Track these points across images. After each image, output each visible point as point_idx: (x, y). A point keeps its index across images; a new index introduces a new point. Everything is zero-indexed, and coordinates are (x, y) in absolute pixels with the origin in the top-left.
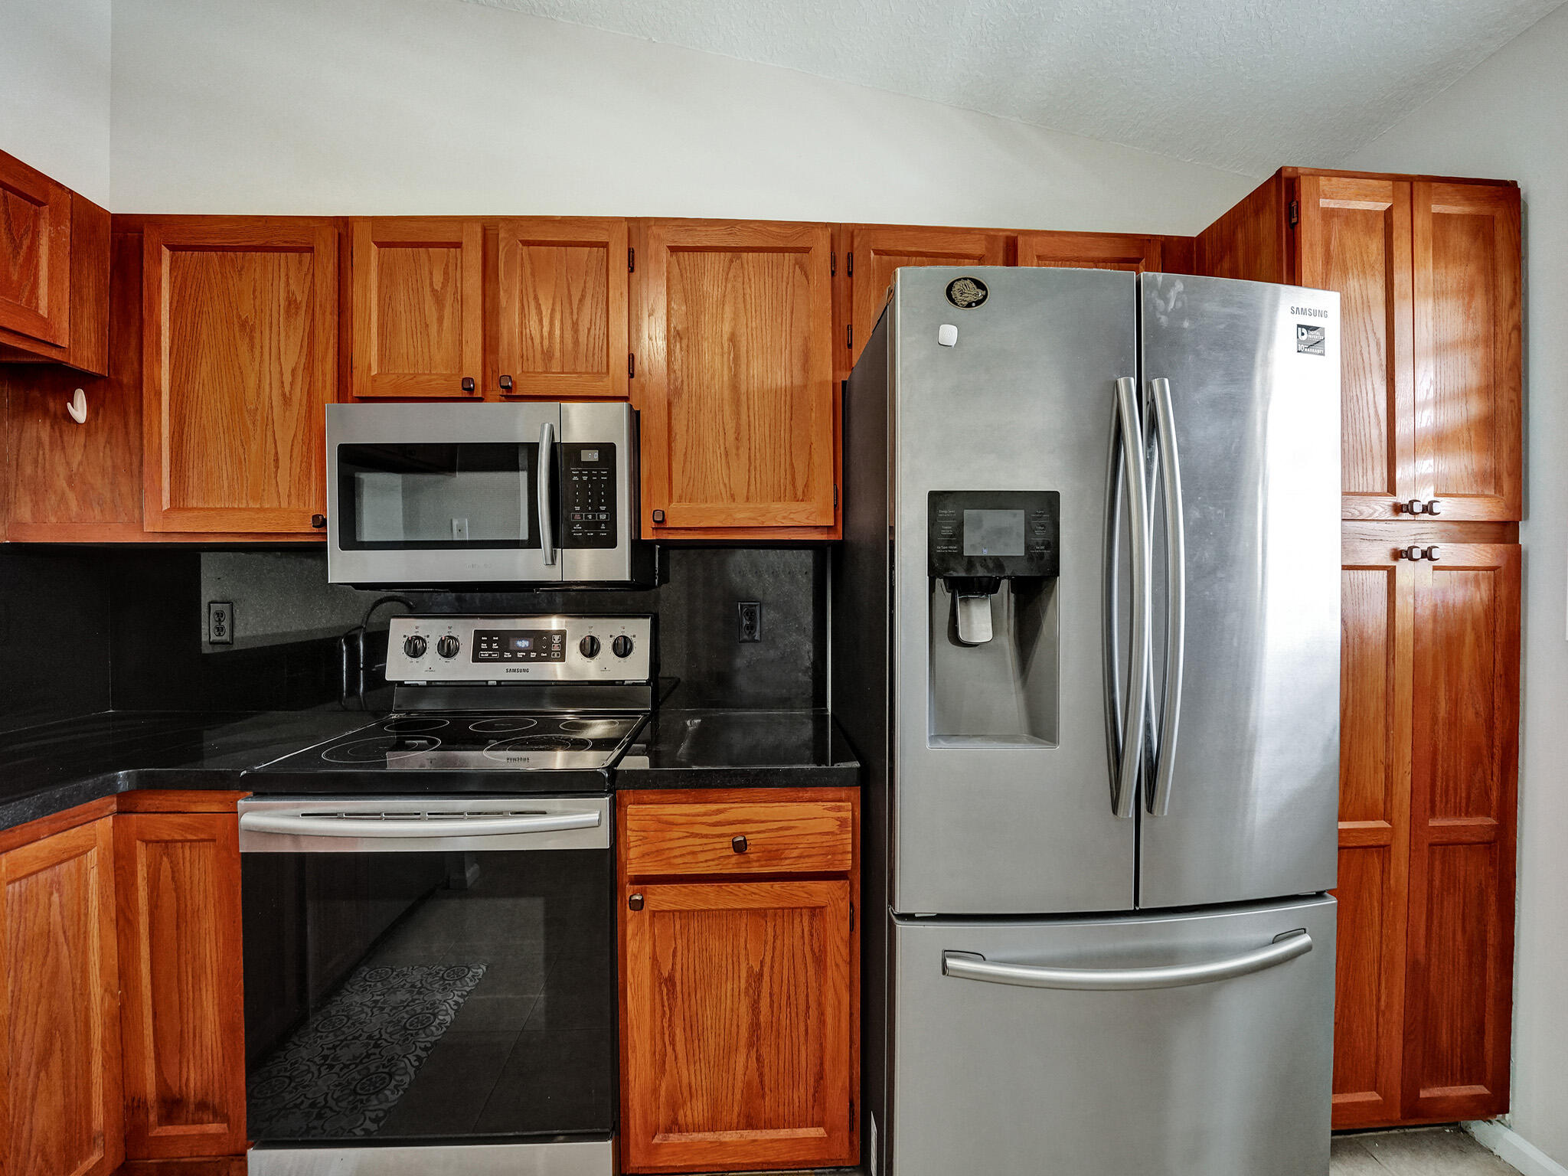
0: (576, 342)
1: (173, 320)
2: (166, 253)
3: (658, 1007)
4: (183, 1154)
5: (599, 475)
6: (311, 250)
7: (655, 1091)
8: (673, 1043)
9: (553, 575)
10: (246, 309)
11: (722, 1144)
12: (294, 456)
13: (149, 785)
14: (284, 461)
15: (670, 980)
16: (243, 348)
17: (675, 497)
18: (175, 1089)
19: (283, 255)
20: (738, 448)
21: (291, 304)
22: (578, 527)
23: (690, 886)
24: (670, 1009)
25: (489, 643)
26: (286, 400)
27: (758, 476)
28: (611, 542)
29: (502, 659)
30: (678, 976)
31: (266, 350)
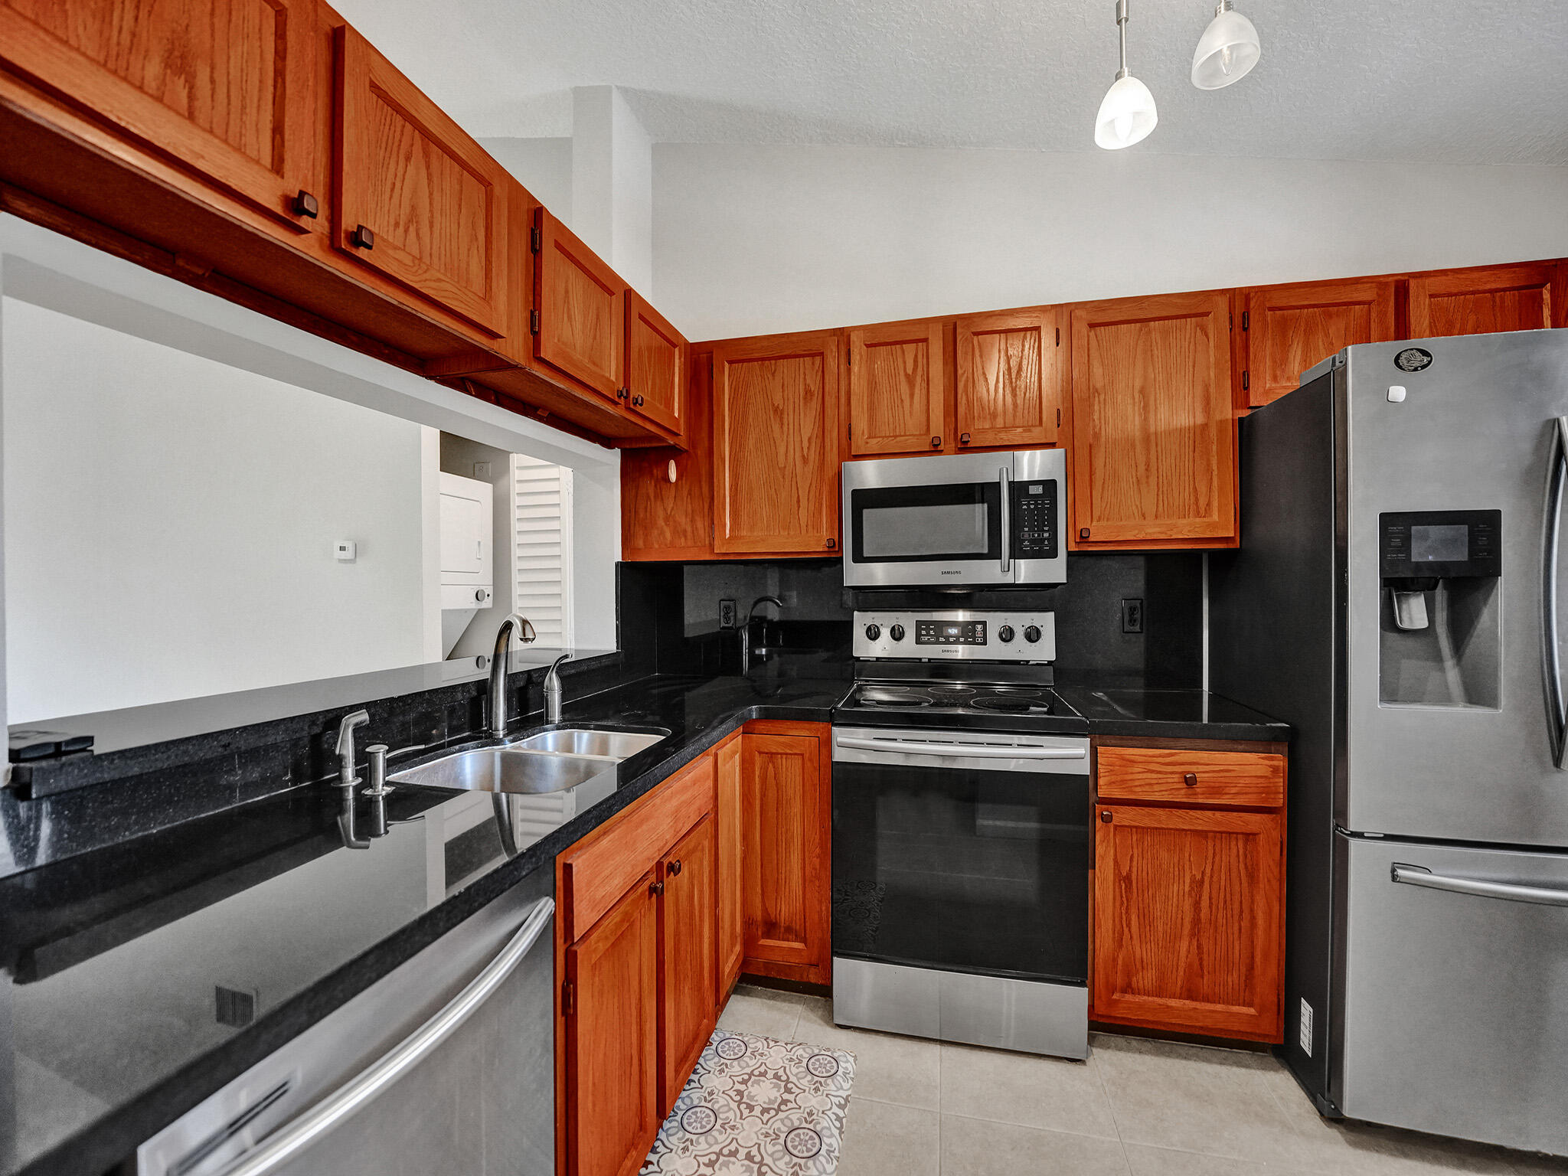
0: (1015, 405)
1: (731, 409)
2: (726, 366)
3: (1118, 898)
4: (777, 958)
5: (1043, 504)
6: (822, 354)
7: (1115, 960)
8: (1129, 925)
9: (1009, 579)
10: (778, 399)
11: (1168, 1007)
12: (810, 498)
13: (767, 716)
14: (804, 502)
15: (1128, 879)
16: (776, 427)
17: (1096, 514)
18: (773, 916)
19: (802, 359)
20: (1147, 477)
21: (808, 393)
22: (1026, 543)
23: (1147, 809)
24: (1127, 900)
25: (928, 630)
26: (805, 460)
27: (1165, 499)
28: (1053, 554)
29: (938, 643)
30: (1134, 877)
31: (791, 427)
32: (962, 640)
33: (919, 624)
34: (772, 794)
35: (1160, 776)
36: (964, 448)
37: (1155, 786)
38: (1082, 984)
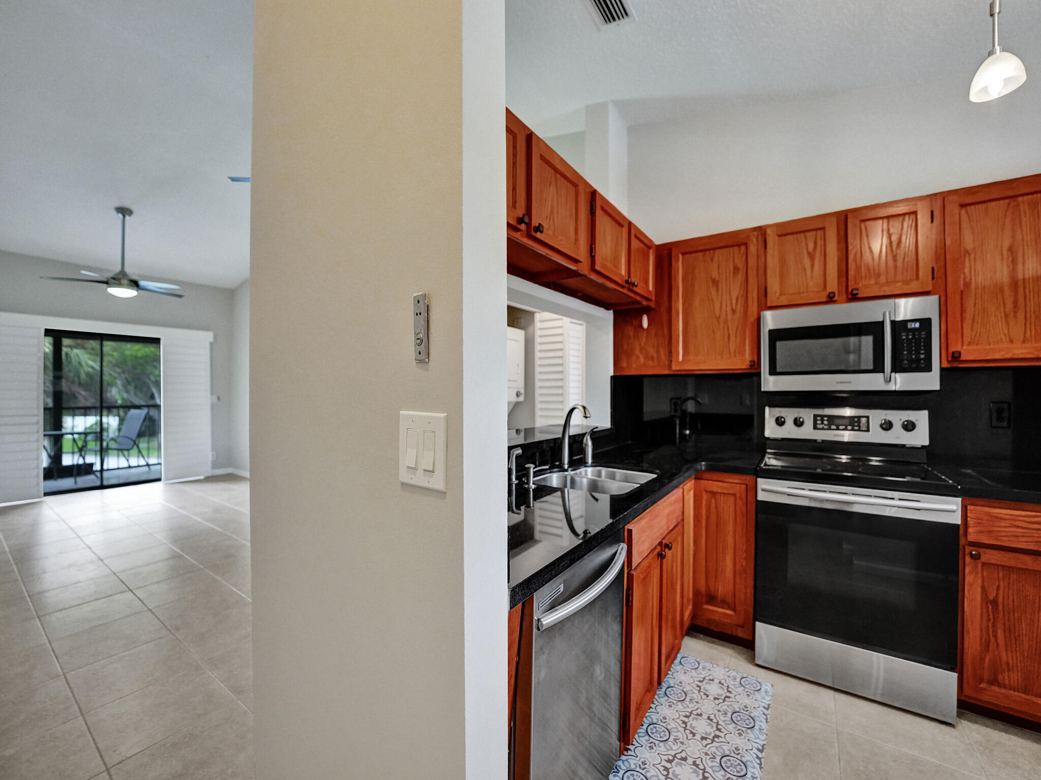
0: (896, 267)
1: (683, 282)
2: (681, 256)
3: (985, 615)
5: (920, 335)
6: (746, 244)
7: (982, 659)
8: (995, 637)
9: (892, 387)
10: (715, 274)
11: (1034, 703)
12: (737, 335)
13: (711, 469)
14: (732, 338)
15: (995, 602)
16: (714, 293)
17: (966, 340)
18: (713, 592)
19: (731, 249)
20: (1015, 312)
21: (736, 270)
22: (906, 362)
23: (1013, 554)
24: (994, 618)
25: (822, 420)
26: (734, 311)
28: (928, 369)
29: (830, 429)
30: (1000, 600)
31: (724, 291)
32: (849, 428)
33: (815, 416)
34: (713, 517)
35: (1025, 531)
36: (853, 297)
37: (1020, 538)
38: (952, 670)
